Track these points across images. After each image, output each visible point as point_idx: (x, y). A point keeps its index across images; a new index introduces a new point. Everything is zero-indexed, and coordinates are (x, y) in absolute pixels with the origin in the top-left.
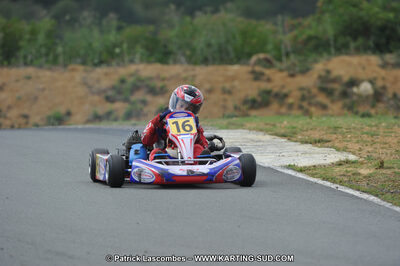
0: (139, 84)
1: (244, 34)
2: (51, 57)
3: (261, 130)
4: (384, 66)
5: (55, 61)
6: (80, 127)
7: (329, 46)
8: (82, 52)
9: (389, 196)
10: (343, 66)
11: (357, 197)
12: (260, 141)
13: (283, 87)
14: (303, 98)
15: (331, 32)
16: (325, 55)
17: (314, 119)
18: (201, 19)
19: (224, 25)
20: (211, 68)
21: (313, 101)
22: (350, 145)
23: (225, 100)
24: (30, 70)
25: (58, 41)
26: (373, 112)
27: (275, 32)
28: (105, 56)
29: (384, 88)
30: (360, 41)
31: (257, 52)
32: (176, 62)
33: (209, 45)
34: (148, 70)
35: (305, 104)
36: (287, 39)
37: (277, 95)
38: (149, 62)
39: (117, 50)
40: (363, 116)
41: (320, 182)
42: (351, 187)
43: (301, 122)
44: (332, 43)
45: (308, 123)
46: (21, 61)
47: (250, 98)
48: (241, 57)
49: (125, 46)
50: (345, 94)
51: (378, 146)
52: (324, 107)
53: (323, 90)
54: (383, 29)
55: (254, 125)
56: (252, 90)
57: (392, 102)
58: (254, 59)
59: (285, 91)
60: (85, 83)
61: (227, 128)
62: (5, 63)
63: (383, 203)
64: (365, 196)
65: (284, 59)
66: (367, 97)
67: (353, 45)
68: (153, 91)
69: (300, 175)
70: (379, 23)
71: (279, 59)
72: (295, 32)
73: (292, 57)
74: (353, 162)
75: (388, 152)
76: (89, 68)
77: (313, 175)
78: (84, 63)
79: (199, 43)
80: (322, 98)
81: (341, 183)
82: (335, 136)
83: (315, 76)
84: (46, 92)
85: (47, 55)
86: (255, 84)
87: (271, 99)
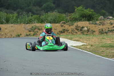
0: (36, 28)
1: (59, 17)
2: (17, 22)
3: (65, 38)
4: (90, 24)
5: (18, 23)
8: (24, 21)
9: (94, 52)
10: (80, 24)
11: (87, 53)
13: (68, 28)
14: (72, 31)
15: (78, 17)
16: (77, 21)
18: (49, 13)
19: (54, 15)
21: (74, 32)
22: (84, 41)
23: (55, 31)
24: (12, 25)
25: (18, 18)
26: (88, 34)
27: (66, 17)
28: (29, 22)
29: (90, 28)
30: (84, 18)
31: (62, 21)
32: (44, 23)
33: (51, 19)
34: (38, 25)
35: (72, 32)
36: (68, 18)
37: (66, 30)
38: (38, 23)
39: (31, 20)
40: (86, 35)
41: (79, 49)
42: (85, 50)
43: (73, 36)
44: (78, 19)
45: (75, 36)
46: (10, 23)
47: (61, 31)
49: (33, 19)
50: (81, 30)
51: (90, 41)
52: (77, 33)
53: (76, 29)
54: (89, 16)
55: (63, 37)
56: (61, 29)
57: (91, 32)
58: (61, 22)
59: (68, 29)
60: (24, 28)
62: (7, 23)
63: (93, 54)
64: (89, 52)
65: (68, 22)
66: (86, 31)
67: (83, 19)
68: (39, 29)
69: (74, 48)
70: (88, 15)
71: (67, 22)
72: (70, 16)
73: (70, 22)
75: (93, 43)
77: (77, 48)
78: (24, 23)
79: (49, 19)
80: (76, 31)
81: (83, 50)
82: (81, 39)
83: (75, 26)
84: (16, 30)
85: (16, 21)
86: (62, 28)
87: (65, 31)
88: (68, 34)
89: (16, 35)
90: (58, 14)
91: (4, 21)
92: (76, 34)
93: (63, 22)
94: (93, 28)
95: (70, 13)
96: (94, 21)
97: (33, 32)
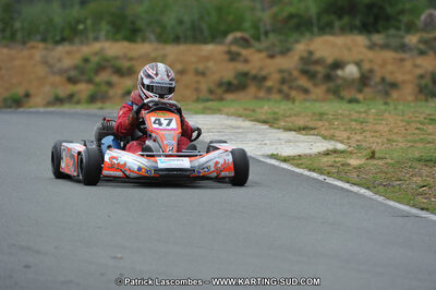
0: (104, 64)
1: (219, 10)
2: (8, 33)
3: (240, 116)
4: (372, 47)
5: (13, 38)
6: (42, 110)
7: (312, 24)
8: (42, 28)
9: (381, 189)
10: (327, 46)
11: (347, 190)
12: (239, 128)
13: (261, 69)
14: (283, 81)
15: (313, 10)
16: (308, 35)
17: (297, 104)
20: (182, 48)
21: (294, 85)
22: (337, 133)
23: (198, 82)
25: (16, 16)
26: (360, 97)
27: (253, 9)
28: (66, 33)
29: (371, 71)
30: (346, 19)
31: (232, 31)
32: (144, 40)
33: (181, 22)
34: (115, 49)
35: (285, 88)
36: (266, 17)
37: (255, 78)
38: (116, 40)
39: (81, 27)
40: (350, 101)
41: (307, 173)
42: (339, 179)
43: (283, 107)
44: (315, 21)
45: (292, 109)
47: (226, 79)
48: (216, 35)
49: (89, 22)
50: (328, 78)
51: (368, 134)
52: (306, 91)
53: (305, 72)
54: (370, 6)
55: (232, 110)
56: (228, 72)
57: (380, 87)
58: (230, 37)
59: (264, 73)
60: (45, 62)
61: (203, 113)
63: (377, 197)
64: (355, 189)
65: (263, 37)
66: (353, 81)
67: (337, 24)
68: (119, 72)
69: (284, 165)
71: (258, 39)
72: (275, 9)
73: (271, 36)
74: (342, 152)
75: (379, 141)
76: (50, 46)
77: (298, 166)
78: (44, 40)
79: (170, 19)
80: (304, 82)
81: (329, 174)
82: (320, 123)
83: (296, 58)
84: (3, 72)
85: (4, 30)
87: (249, 82)
89: (5, 100)
92: (300, 97)
93: (239, 34)
94: (390, 68)
96: (392, 32)
97: (91, 86)
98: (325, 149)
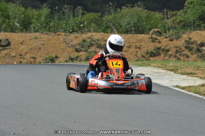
0: (93, 43)
1: (147, 18)
3: (160, 68)
6: (66, 63)
10: (197, 36)
12: (160, 73)
13: (167, 46)
14: (177, 52)
15: (192, 19)
16: (189, 30)
17: (186, 62)
19: (137, 14)
20: (130, 35)
21: (183, 53)
23: (137, 52)
24: (37, 34)
25: (52, 20)
31: (154, 28)
33: (129, 24)
34: (97, 36)
35: (178, 55)
36: (169, 22)
37: (163, 50)
38: (98, 32)
41: (194, 94)
43: (179, 64)
44: (192, 24)
45: (183, 64)
47: (150, 51)
50: (198, 50)
52: (188, 57)
53: (187, 48)
55: (155, 65)
56: (151, 47)
58: (152, 31)
59: (168, 48)
60: (65, 42)
61: (142, 66)
62: (24, 30)
65: (167, 31)
67: (203, 25)
69: (183, 91)
71: (165, 32)
73: (171, 30)
76: (67, 34)
77: (190, 91)
78: (65, 31)
80: (187, 52)
81: (204, 95)
82: (198, 71)
83: (183, 41)
84: (45, 46)
85: (45, 27)
86: (152, 44)
87: (161, 52)
88: (166, 58)
89: (46, 59)
90: (146, 11)
91: (18, 25)
92: (186, 59)
93: (156, 30)
95: (172, 11)
97: (86, 53)
98: (201, 83)
